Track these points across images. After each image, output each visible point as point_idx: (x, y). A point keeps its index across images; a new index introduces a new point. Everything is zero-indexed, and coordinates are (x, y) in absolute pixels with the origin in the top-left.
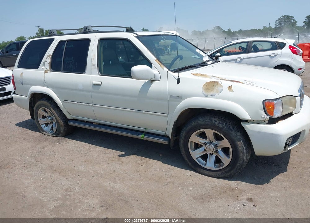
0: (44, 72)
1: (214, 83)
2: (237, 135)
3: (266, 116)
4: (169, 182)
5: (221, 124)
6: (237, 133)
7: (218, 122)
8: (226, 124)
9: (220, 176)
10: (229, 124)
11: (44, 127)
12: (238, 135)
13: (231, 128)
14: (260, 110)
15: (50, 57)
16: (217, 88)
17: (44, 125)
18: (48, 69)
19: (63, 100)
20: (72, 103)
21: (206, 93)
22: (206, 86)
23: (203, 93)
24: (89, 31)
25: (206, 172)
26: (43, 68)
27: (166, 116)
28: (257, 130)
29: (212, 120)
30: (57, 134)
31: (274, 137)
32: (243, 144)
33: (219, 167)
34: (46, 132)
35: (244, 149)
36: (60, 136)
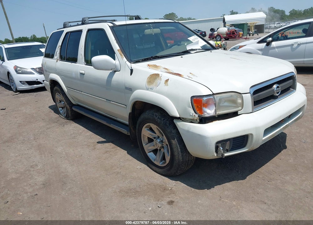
0: (56, 61)
1: (157, 75)
2: (171, 132)
3: (194, 114)
4: (114, 173)
5: (160, 119)
6: (172, 130)
7: (157, 117)
8: (164, 120)
9: (164, 174)
10: (167, 120)
11: (61, 110)
12: (173, 132)
13: (168, 124)
14: (187, 108)
15: (60, 47)
16: (158, 81)
17: (61, 109)
18: (58, 58)
19: (67, 87)
20: (71, 90)
21: (148, 86)
22: (150, 78)
23: (146, 86)
24: (85, 22)
25: (154, 167)
26: (56, 57)
27: (125, 108)
28: (186, 128)
29: (153, 115)
30: (67, 117)
31: (201, 138)
32: (177, 142)
33: (163, 164)
34: (62, 115)
35: (179, 148)
36: (69, 119)
